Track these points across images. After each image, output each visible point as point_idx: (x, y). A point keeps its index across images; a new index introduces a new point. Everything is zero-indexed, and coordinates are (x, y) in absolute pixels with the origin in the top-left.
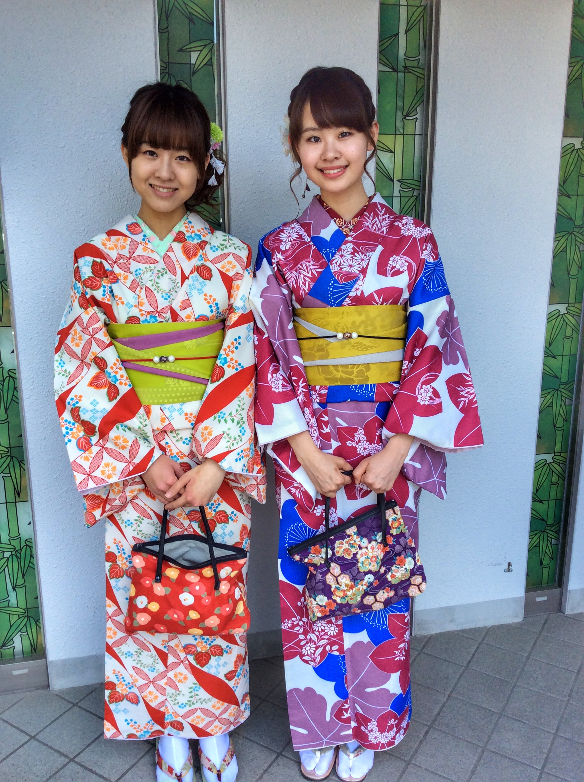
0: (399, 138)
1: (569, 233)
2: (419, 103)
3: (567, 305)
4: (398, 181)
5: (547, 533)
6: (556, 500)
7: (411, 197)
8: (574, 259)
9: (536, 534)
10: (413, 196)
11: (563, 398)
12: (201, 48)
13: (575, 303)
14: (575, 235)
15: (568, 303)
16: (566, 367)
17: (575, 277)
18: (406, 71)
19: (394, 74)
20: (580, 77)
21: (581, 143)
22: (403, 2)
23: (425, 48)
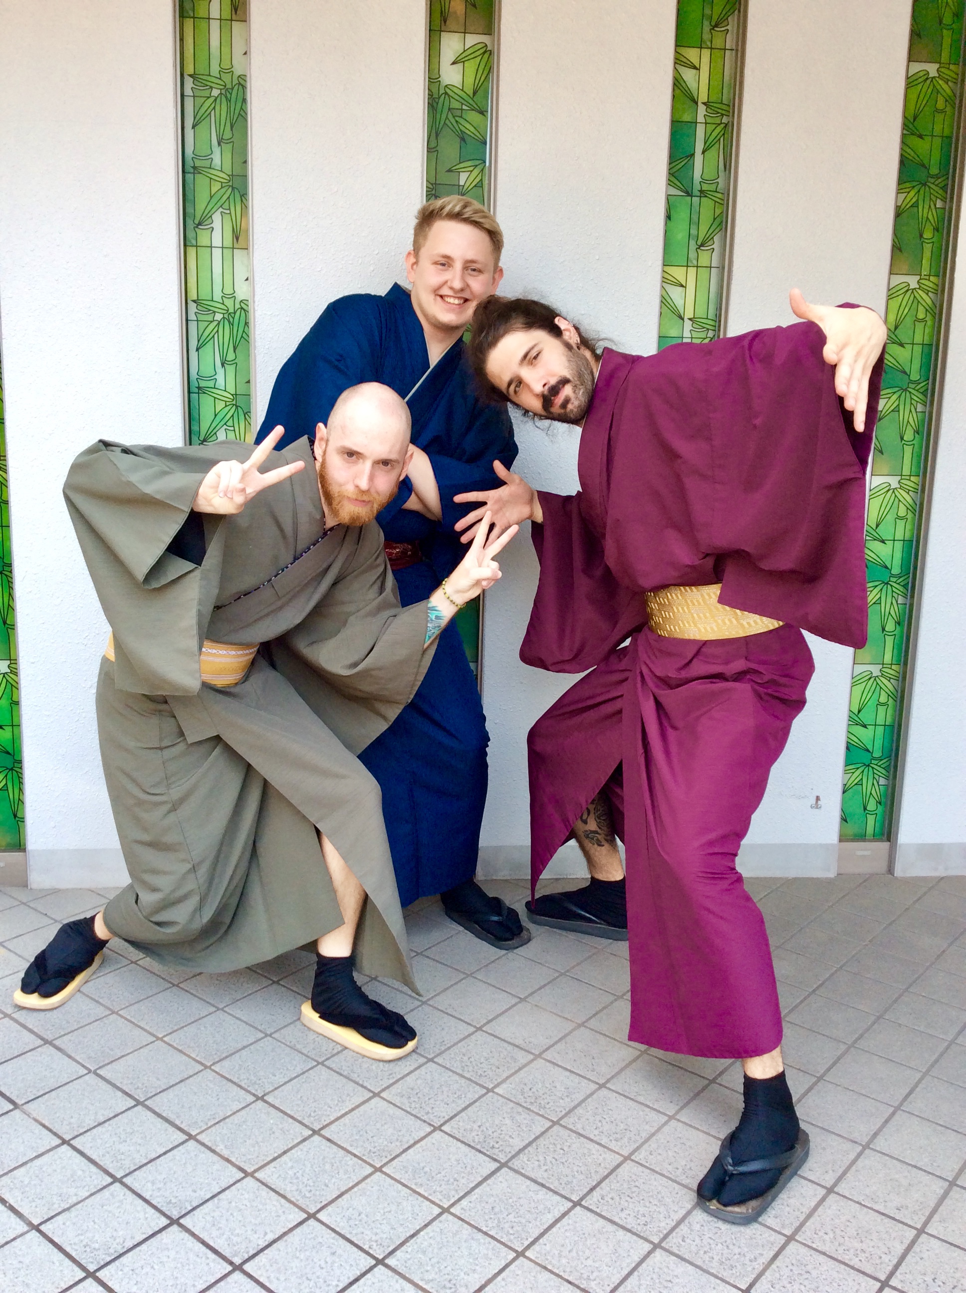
0: (692, 271)
1: (901, 389)
2: (716, 231)
3: (899, 478)
4: (690, 319)
5: (873, 768)
6: (885, 725)
8: (907, 421)
9: (858, 768)
11: (895, 595)
12: (471, 169)
13: (910, 476)
15: (901, 475)
16: (898, 555)
17: (910, 443)
18: (702, 195)
19: (690, 198)
20: (915, 205)
21: (918, 282)
22: (700, 119)
23: (725, 170)
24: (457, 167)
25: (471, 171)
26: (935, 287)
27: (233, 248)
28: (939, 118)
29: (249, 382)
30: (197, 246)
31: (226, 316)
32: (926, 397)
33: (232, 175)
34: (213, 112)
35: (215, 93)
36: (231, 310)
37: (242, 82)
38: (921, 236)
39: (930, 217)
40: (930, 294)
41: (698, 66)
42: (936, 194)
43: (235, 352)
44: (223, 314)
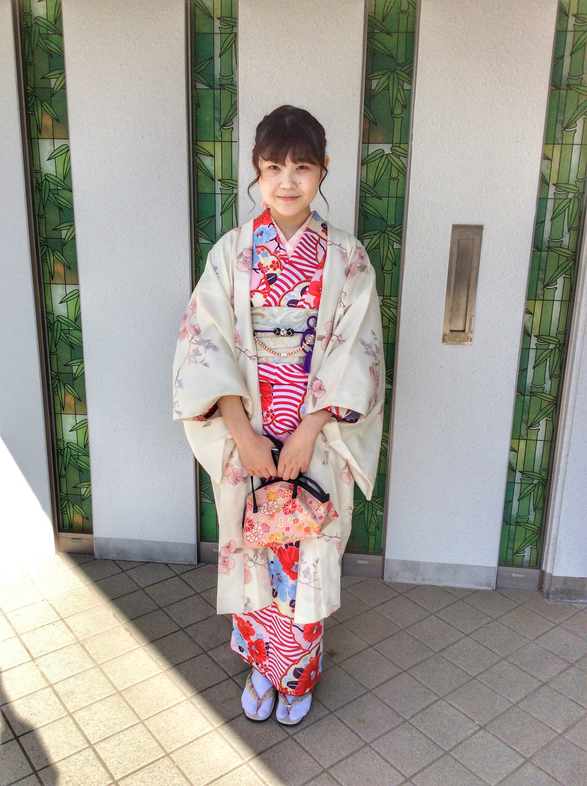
0: (218, 146)
1: (381, 232)
2: (233, 115)
4: (219, 180)
7: (231, 195)
8: (387, 256)
9: (361, 503)
10: (233, 194)
13: (390, 296)
14: (388, 234)
15: (384, 296)
17: (390, 272)
18: (221, 88)
19: (212, 91)
20: (387, 88)
21: (391, 149)
22: (217, 30)
24: (47, 76)
25: (58, 78)
26: (405, 152)
28: (404, 17)
32: (401, 237)
38: (392, 113)
39: (399, 98)
40: (401, 158)
42: (403, 79)
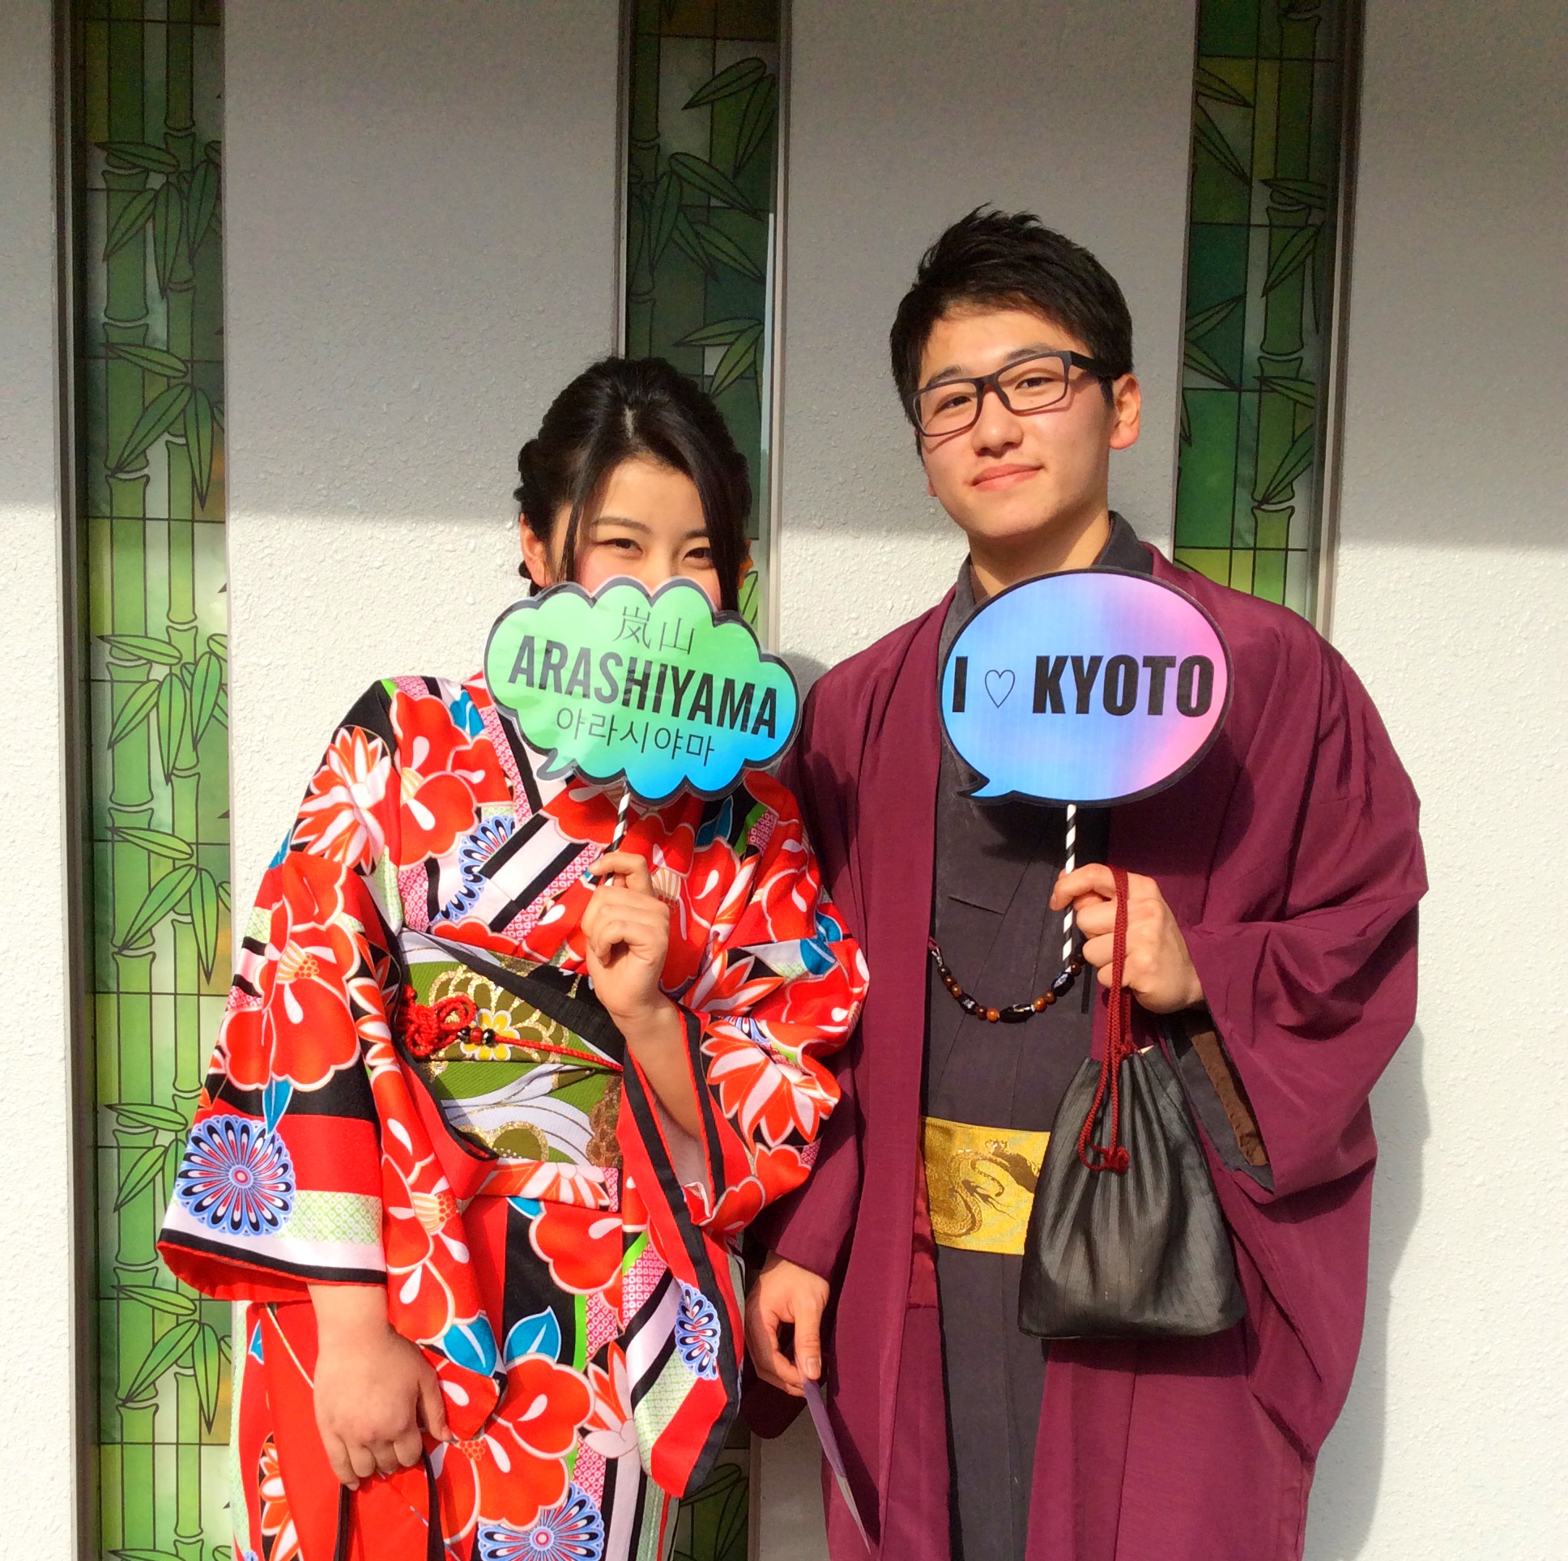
0: (1243, 558)
2: (1299, 468)
12: (730, 338)
18: (1264, 388)
19: (1234, 395)
22: (1258, 216)
23: (1318, 332)
24: (698, 335)
25: (732, 344)
27: (193, 521)
29: (226, 815)
30: (112, 518)
31: (176, 670)
33: (192, 361)
34: (150, 225)
35: (156, 181)
36: (188, 658)
37: (213, 155)
41: (1250, 99)
43: (195, 748)
44: (171, 666)
